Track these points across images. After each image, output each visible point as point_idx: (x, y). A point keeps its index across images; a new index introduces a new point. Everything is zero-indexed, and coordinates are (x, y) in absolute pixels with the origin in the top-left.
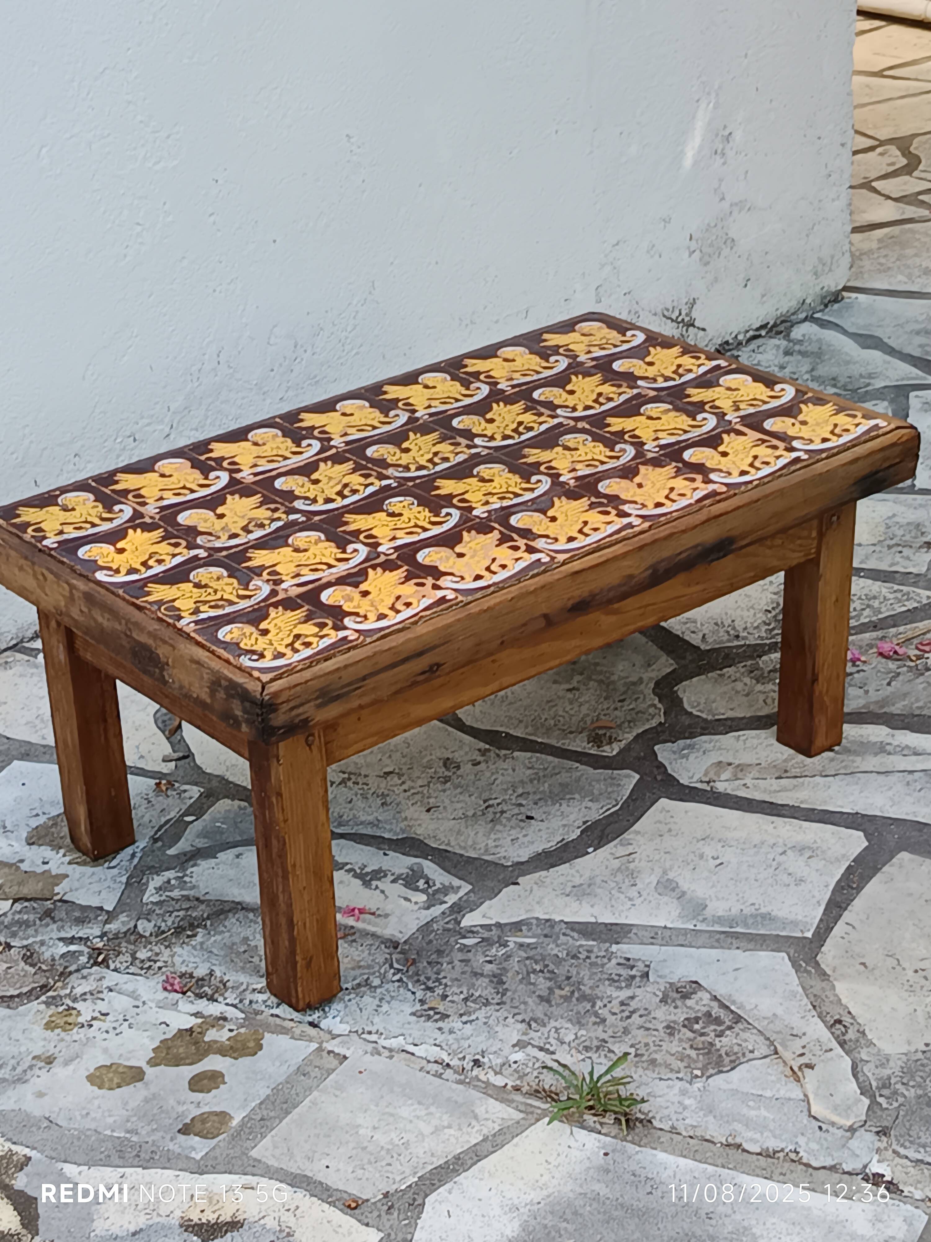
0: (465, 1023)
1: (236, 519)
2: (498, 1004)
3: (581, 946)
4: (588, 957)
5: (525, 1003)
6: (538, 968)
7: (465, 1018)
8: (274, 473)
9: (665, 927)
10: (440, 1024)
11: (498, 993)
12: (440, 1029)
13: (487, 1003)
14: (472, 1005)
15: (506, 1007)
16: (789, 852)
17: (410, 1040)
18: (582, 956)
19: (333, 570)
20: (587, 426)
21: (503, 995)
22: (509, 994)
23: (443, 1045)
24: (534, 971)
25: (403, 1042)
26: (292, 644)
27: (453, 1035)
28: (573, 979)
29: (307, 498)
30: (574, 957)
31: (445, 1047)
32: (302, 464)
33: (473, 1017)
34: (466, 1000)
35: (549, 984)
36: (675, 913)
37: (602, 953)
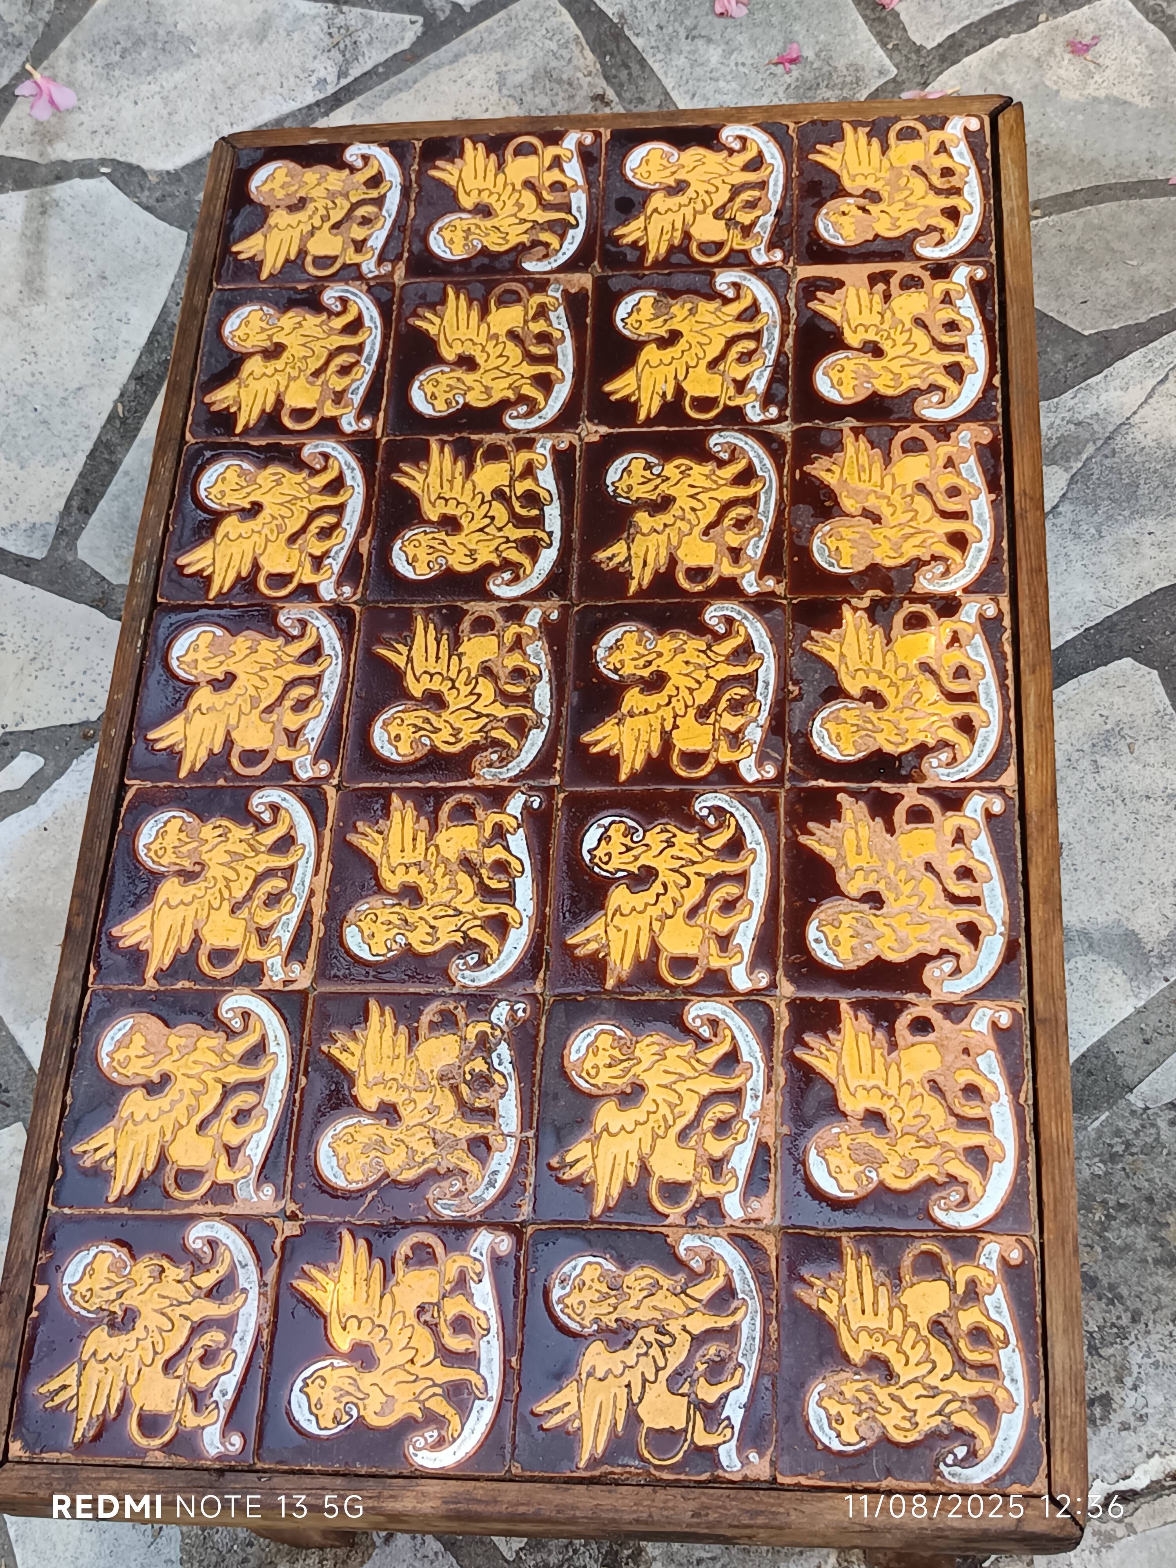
0: (1135, 1388)
1: (424, 1100)
2: (1134, 1320)
3: (1100, 1133)
4: (1128, 1145)
5: (1158, 1290)
6: (1099, 1215)
7: (1129, 1381)
8: (318, 929)
9: (1138, 1012)
10: (1116, 1418)
11: (1111, 1302)
12: (1125, 1427)
13: (1122, 1333)
14: (1110, 1351)
15: (1147, 1315)
16: (1102, 761)
17: (1114, 1477)
18: (1120, 1149)
19: (751, 1106)
20: (604, 430)
21: (1120, 1298)
22: (1124, 1291)
23: (1157, 1446)
24: (1104, 1227)
25: (1105, 1485)
26: (961, 1363)
27: (1151, 1421)
28: (1158, 1197)
29: (454, 949)
30: (1114, 1158)
31: (1164, 1450)
32: (326, 867)
33: (1135, 1369)
34: (1093, 1349)
35: (1143, 1231)
36: (1120, 979)
37: (1135, 1124)
